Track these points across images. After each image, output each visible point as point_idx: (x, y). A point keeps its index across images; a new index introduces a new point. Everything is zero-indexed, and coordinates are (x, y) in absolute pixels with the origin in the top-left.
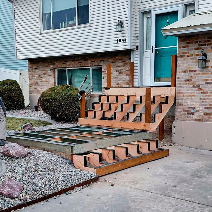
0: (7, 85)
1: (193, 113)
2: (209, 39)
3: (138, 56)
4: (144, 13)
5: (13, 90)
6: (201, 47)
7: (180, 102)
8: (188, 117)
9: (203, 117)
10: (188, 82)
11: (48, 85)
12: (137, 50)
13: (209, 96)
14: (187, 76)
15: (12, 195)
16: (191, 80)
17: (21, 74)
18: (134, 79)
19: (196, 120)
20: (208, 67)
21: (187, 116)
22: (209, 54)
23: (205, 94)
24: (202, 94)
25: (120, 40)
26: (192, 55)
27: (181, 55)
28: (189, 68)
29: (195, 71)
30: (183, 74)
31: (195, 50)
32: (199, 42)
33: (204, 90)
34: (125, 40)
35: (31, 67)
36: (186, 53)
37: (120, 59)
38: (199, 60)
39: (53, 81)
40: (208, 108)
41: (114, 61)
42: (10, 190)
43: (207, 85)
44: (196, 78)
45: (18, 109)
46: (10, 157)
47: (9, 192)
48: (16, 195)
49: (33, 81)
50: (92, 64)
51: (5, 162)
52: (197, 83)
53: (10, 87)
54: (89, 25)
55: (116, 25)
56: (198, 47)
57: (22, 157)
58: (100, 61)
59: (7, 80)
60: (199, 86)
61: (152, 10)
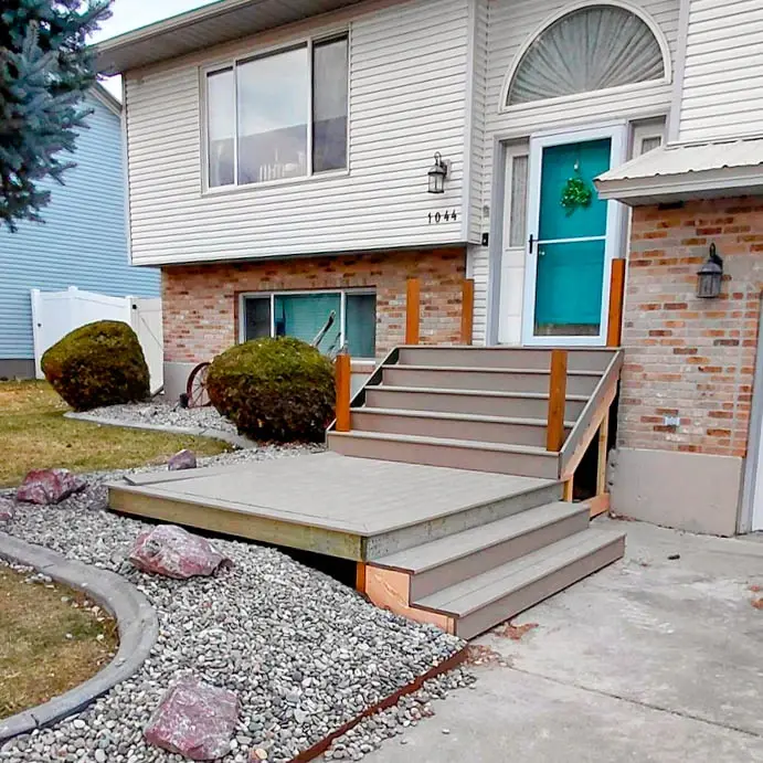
0: (105, 335)
1: (671, 428)
2: (730, 216)
3: (486, 262)
4: (506, 144)
5: (120, 348)
6: (704, 237)
7: (634, 393)
8: (655, 438)
9: (703, 441)
10: (659, 338)
11: (218, 336)
12: (486, 244)
13: (724, 379)
14: (656, 320)
15: (206, 750)
16: (670, 333)
17: (134, 307)
18: (474, 326)
19: (681, 448)
20: (724, 297)
21: (654, 435)
22: (727, 259)
23: (713, 374)
24: (702, 374)
25: (438, 216)
26: (675, 261)
27: (642, 259)
28: (663, 297)
29: (683, 306)
30: (643, 314)
31: (683, 247)
32: (697, 223)
33: (708, 361)
34: (454, 216)
35: (168, 289)
36: (655, 253)
37: (431, 270)
38: (699, 274)
39: (232, 327)
40: (720, 415)
41: (414, 275)
42: (194, 727)
43: (719, 347)
44: (684, 326)
45: (135, 403)
46: (161, 575)
47: (192, 739)
48: (218, 751)
49: (173, 327)
50: (348, 282)
51: (147, 592)
52: (688, 343)
53: (112, 343)
54: (346, 173)
55: (430, 174)
56: (696, 237)
57: (204, 577)
58: (372, 274)
59: (104, 321)
60: (693, 351)
61: (533, 135)
